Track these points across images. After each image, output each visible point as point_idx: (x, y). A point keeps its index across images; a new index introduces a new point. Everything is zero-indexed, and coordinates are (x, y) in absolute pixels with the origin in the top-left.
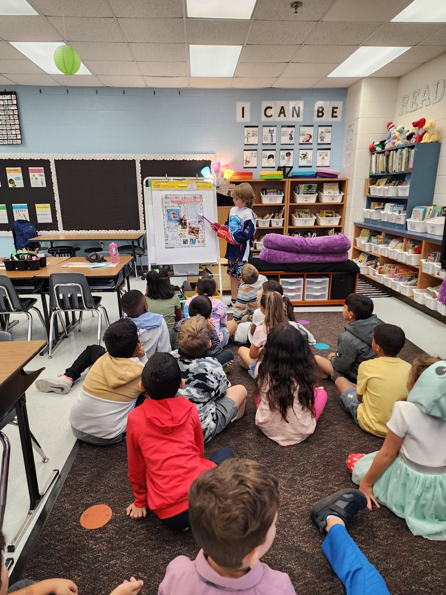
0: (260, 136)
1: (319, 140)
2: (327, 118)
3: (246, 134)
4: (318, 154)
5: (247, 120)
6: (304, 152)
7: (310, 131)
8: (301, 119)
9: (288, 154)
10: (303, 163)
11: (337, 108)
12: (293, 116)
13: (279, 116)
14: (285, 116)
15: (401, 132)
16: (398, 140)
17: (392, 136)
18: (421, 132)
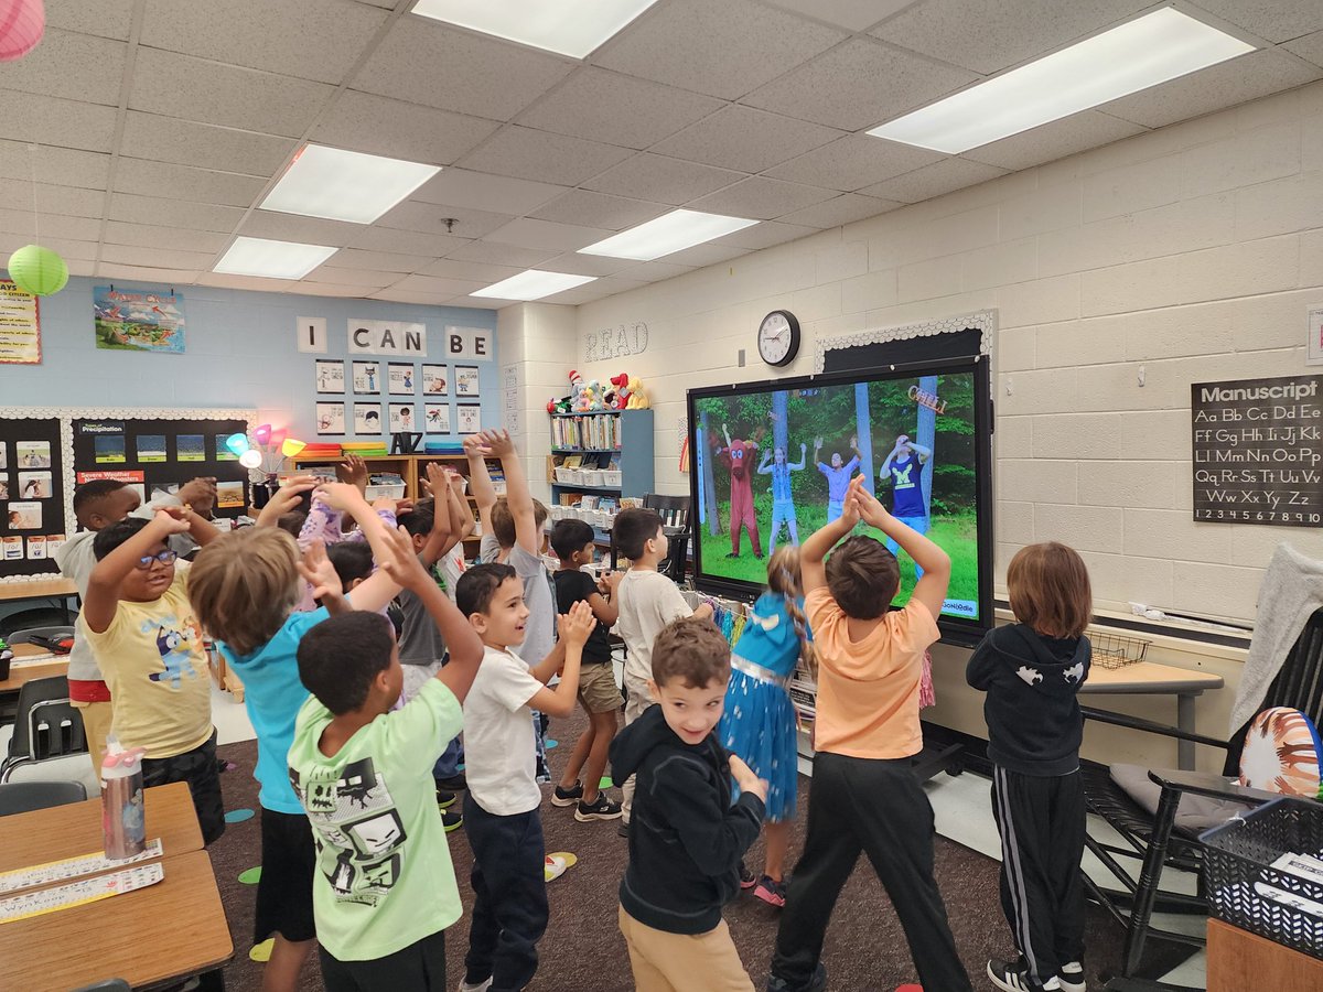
0: (348, 377)
1: (459, 388)
2: (468, 353)
3: (319, 374)
4: (459, 414)
5: (321, 347)
6: (435, 408)
7: (441, 373)
8: (423, 354)
9: (405, 411)
10: (433, 426)
11: (483, 339)
12: (408, 348)
13: (383, 346)
14: (393, 346)
15: (595, 389)
16: (591, 400)
17: (580, 393)
18: (624, 393)
